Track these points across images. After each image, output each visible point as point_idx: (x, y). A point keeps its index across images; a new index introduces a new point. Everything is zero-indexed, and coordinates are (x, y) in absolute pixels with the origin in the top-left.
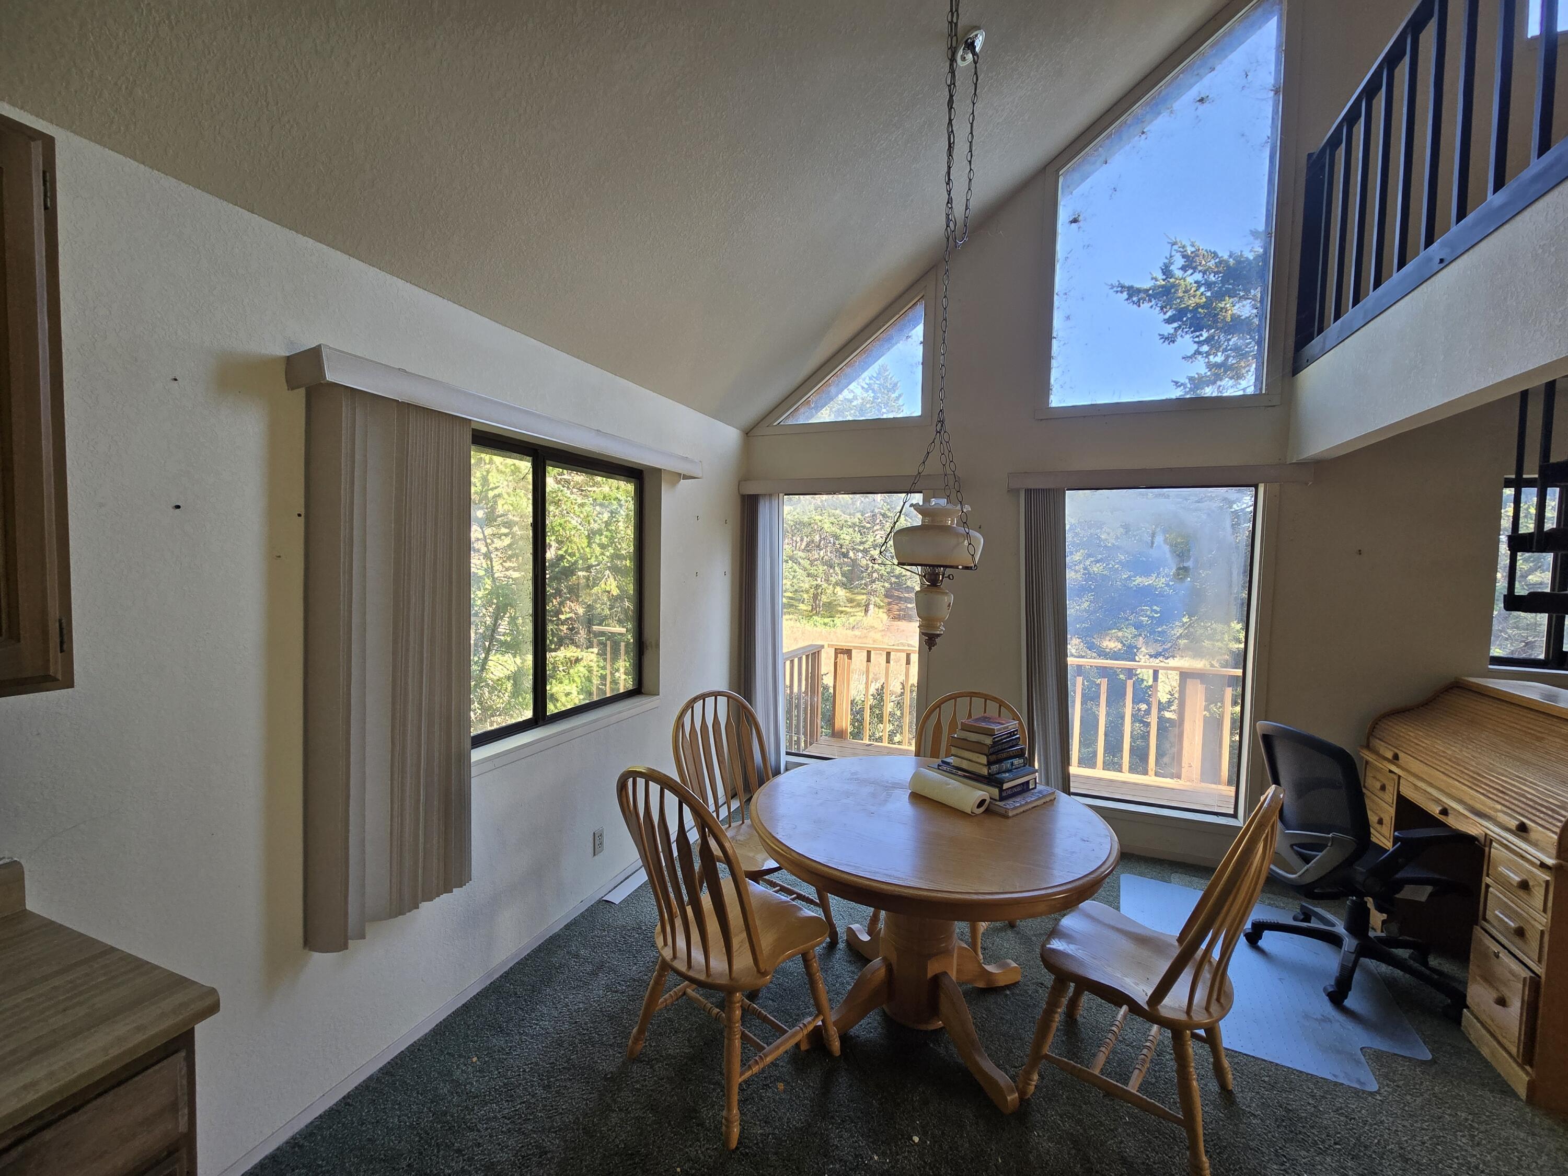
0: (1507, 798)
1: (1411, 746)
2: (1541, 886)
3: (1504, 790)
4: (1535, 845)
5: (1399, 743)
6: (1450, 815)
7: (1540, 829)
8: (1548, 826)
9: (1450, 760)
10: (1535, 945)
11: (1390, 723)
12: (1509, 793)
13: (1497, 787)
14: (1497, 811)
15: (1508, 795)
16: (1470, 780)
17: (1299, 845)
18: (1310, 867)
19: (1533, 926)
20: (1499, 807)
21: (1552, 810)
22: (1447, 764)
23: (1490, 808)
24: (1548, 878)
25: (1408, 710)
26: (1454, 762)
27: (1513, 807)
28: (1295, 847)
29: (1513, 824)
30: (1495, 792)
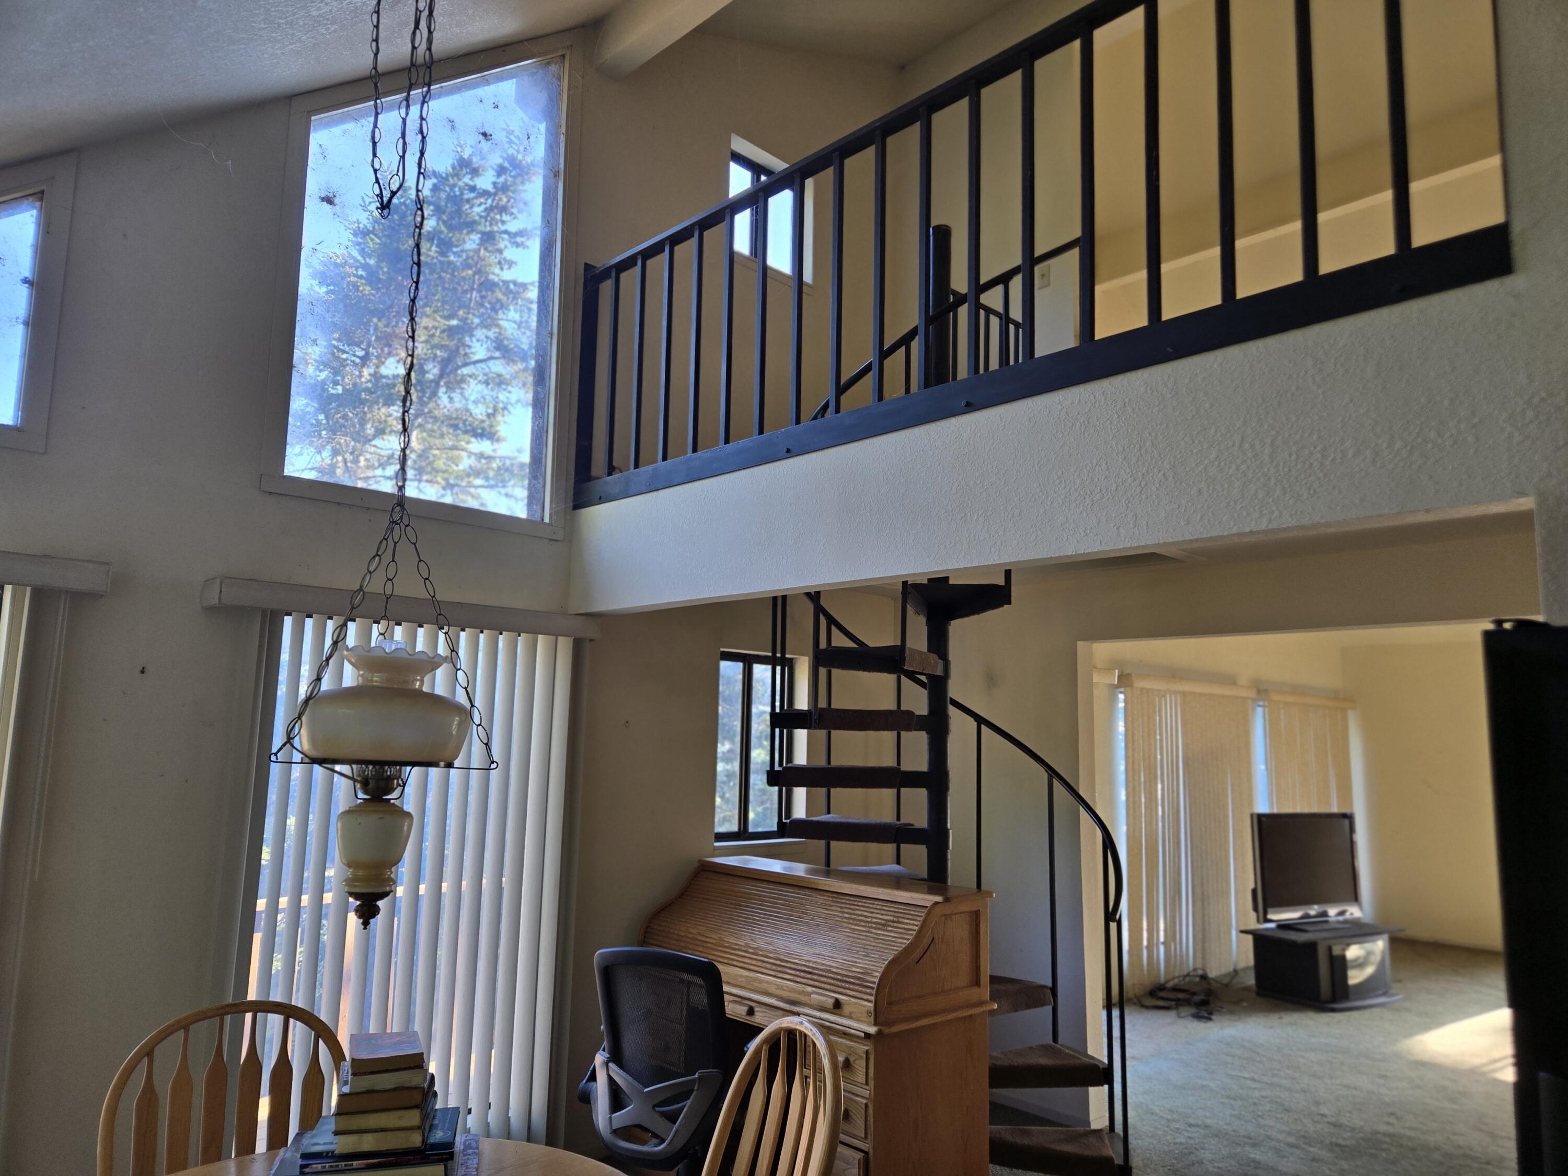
0: (815, 977)
1: (698, 945)
2: (862, 1057)
3: (810, 970)
4: (850, 1017)
5: (682, 944)
6: (756, 1014)
7: (853, 1000)
8: (859, 995)
9: (746, 952)
10: (860, 1122)
11: (664, 924)
12: (816, 972)
13: (803, 968)
14: (809, 994)
15: (815, 974)
16: (774, 968)
17: (661, 1104)
18: (679, 1126)
19: (856, 1102)
20: (810, 989)
21: (859, 978)
22: (744, 957)
23: (800, 993)
24: (866, 1048)
25: (670, 905)
26: (752, 953)
27: (823, 985)
28: (657, 1109)
29: (830, 1002)
30: (802, 974)
